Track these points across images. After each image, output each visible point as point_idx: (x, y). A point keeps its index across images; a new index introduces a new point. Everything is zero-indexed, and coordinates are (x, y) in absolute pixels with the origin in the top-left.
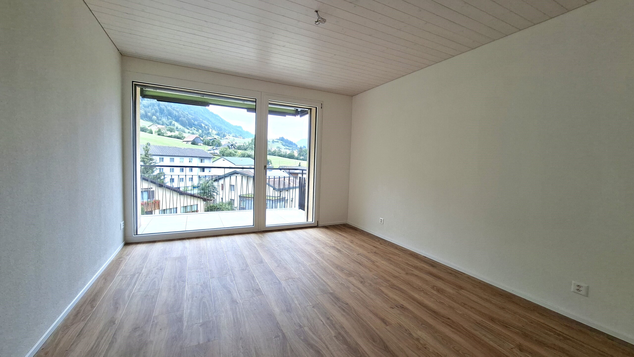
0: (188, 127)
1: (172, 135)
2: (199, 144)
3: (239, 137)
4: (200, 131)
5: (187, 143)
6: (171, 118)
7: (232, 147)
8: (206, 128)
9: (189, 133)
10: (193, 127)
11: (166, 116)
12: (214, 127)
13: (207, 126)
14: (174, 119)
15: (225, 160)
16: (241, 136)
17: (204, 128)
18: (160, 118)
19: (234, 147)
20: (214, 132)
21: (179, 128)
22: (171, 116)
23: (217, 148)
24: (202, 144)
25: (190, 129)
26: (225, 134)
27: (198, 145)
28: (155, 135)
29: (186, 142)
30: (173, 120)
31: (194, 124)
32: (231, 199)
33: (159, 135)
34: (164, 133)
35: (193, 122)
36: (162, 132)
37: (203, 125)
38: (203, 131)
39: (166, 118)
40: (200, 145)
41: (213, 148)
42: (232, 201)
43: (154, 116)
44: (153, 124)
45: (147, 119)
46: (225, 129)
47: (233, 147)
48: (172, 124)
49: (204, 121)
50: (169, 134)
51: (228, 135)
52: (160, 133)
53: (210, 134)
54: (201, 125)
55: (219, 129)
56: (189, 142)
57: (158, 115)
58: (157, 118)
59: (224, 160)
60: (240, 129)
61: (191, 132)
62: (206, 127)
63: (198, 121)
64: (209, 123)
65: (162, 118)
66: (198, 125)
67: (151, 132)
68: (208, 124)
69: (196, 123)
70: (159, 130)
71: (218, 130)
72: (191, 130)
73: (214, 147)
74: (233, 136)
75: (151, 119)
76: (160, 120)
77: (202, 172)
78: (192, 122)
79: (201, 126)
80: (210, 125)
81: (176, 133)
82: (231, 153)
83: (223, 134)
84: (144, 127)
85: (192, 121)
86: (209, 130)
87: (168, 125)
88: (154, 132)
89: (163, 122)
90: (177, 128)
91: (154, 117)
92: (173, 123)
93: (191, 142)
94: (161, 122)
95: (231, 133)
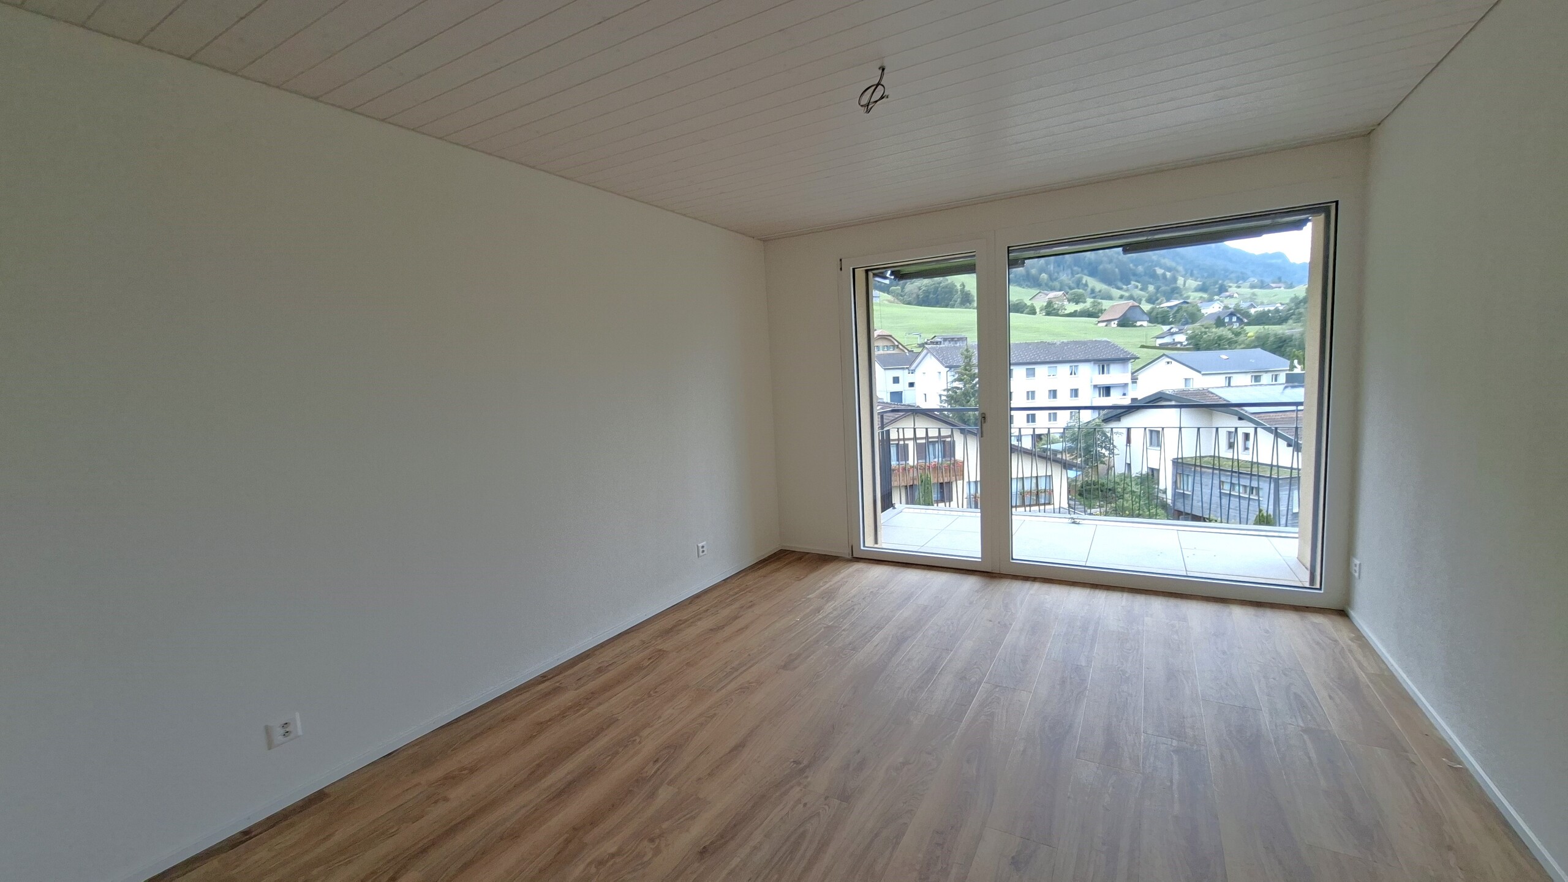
0: (1120, 284)
1: (1076, 311)
2: (1139, 323)
3: (1273, 285)
4: (1151, 288)
5: (1106, 326)
6: (1080, 270)
7: (1231, 319)
8: (1168, 276)
9: (1121, 297)
10: (1133, 283)
11: (1070, 267)
12: (1192, 271)
13: (1169, 271)
14: (1086, 272)
15: (1173, 361)
16: (1280, 280)
17: (1161, 278)
18: (1056, 274)
19: (1238, 318)
20: (1192, 283)
21: (1097, 290)
22: (1079, 267)
23: (1182, 327)
24: (1145, 323)
25: (1125, 287)
26: (1225, 283)
27: (1135, 326)
28: (1040, 317)
29: (1105, 324)
30: (1085, 275)
31: (1135, 274)
32: (1153, 470)
33: (1048, 314)
34: (1059, 310)
35: (1134, 268)
36: (1056, 306)
37: (1159, 271)
38: (1157, 289)
39: (1069, 271)
40: (1141, 326)
41: (1170, 329)
42: (1155, 473)
43: (1044, 274)
44: (1040, 292)
45: (1029, 284)
46: (1226, 270)
47: (1234, 319)
48: (1082, 284)
49: (1163, 261)
50: (1071, 308)
51: (1236, 285)
52: (1050, 310)
53: (1177, 293)
54: (1155, 271)
55: (1206, 275)
56: (1113, 323)
57: (1052, 268)
58: (1050, 276)
59: (1168, 363)
60: (1279, 261)
61: (1126, 294)
62: (1168, 274)
63: (1146, 265)
64: (1178, 263)
65: (1061, 274)
66: (1145, 275)
67: (1033, 312)
68: (1173, 264)
69: (1140, 269)
70: (1050, 303)
71: (1203, 277)
72: (1127, 290)
73: (1172, 328)
74: (1252, 287)
75: (1038, 280)
76: (1056, 279)
77: (1103, 396)
78: (1131, 269)
79: (1154, 276)
80: (1180, 268)
81: (1088, 304)
82: (1220, 338)
83: (1217, 286)
84: (1020, 303)
85: (1131, 265)
86: (1175, 280)
87: (1071, 288)
88: (1038, 310)
89: (1061, 283)
90: (1093, 291)
91: (1044, 276)
92: (1084, 282)
93: (1116, 322)
94: (1057, 284)
95: (1245, 279)
